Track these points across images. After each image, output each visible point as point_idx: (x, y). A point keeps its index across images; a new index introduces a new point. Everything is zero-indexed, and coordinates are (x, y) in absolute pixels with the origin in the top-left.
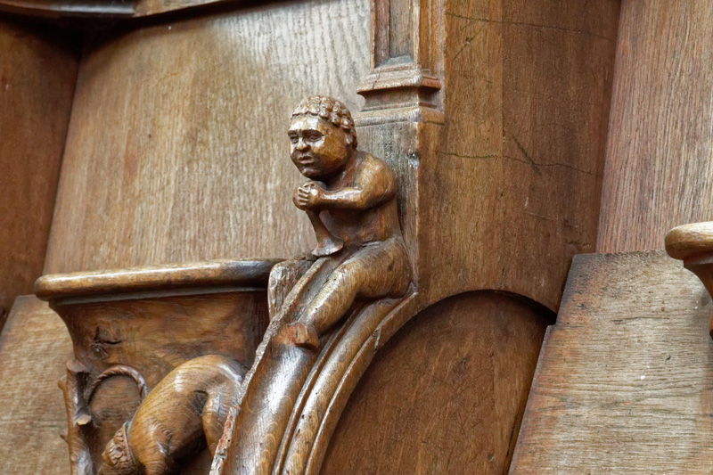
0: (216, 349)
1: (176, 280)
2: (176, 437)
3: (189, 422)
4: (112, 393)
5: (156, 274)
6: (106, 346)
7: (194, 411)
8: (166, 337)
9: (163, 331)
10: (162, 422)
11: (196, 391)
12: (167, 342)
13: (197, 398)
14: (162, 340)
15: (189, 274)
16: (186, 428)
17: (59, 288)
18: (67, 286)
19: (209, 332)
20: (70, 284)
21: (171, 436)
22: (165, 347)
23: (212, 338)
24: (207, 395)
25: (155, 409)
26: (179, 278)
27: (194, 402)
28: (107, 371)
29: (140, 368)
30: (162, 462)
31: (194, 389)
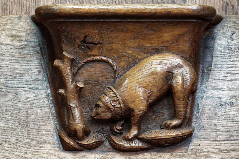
0: (170, 50)
1: (160, 13)
2: (153, 95)
3: (162, 87)
4: (92, 70)
5: (146, 9)
6: (91, 45)
7: (165, 82)
8: (135, 43)
9: (134, 39)
10: (145, 87)
11: (166, 72)
12: (136, 45)
13: (167, 75)
14: (133, 44)
15: (170, 10)
16: (160, 91)
17: (72, 12)
18: (78, 11)
19: (167, 41)
20: (80, 10)
21: (151, 95)
22: (133, 48)
23: (168, 44)
24: (173, 74)
25: (141, 80)
26: (163, 12)
27: (166, 78)
28: (90, 59)
29: (114, 58)
30: (146, 108)
31: (166, 70)
